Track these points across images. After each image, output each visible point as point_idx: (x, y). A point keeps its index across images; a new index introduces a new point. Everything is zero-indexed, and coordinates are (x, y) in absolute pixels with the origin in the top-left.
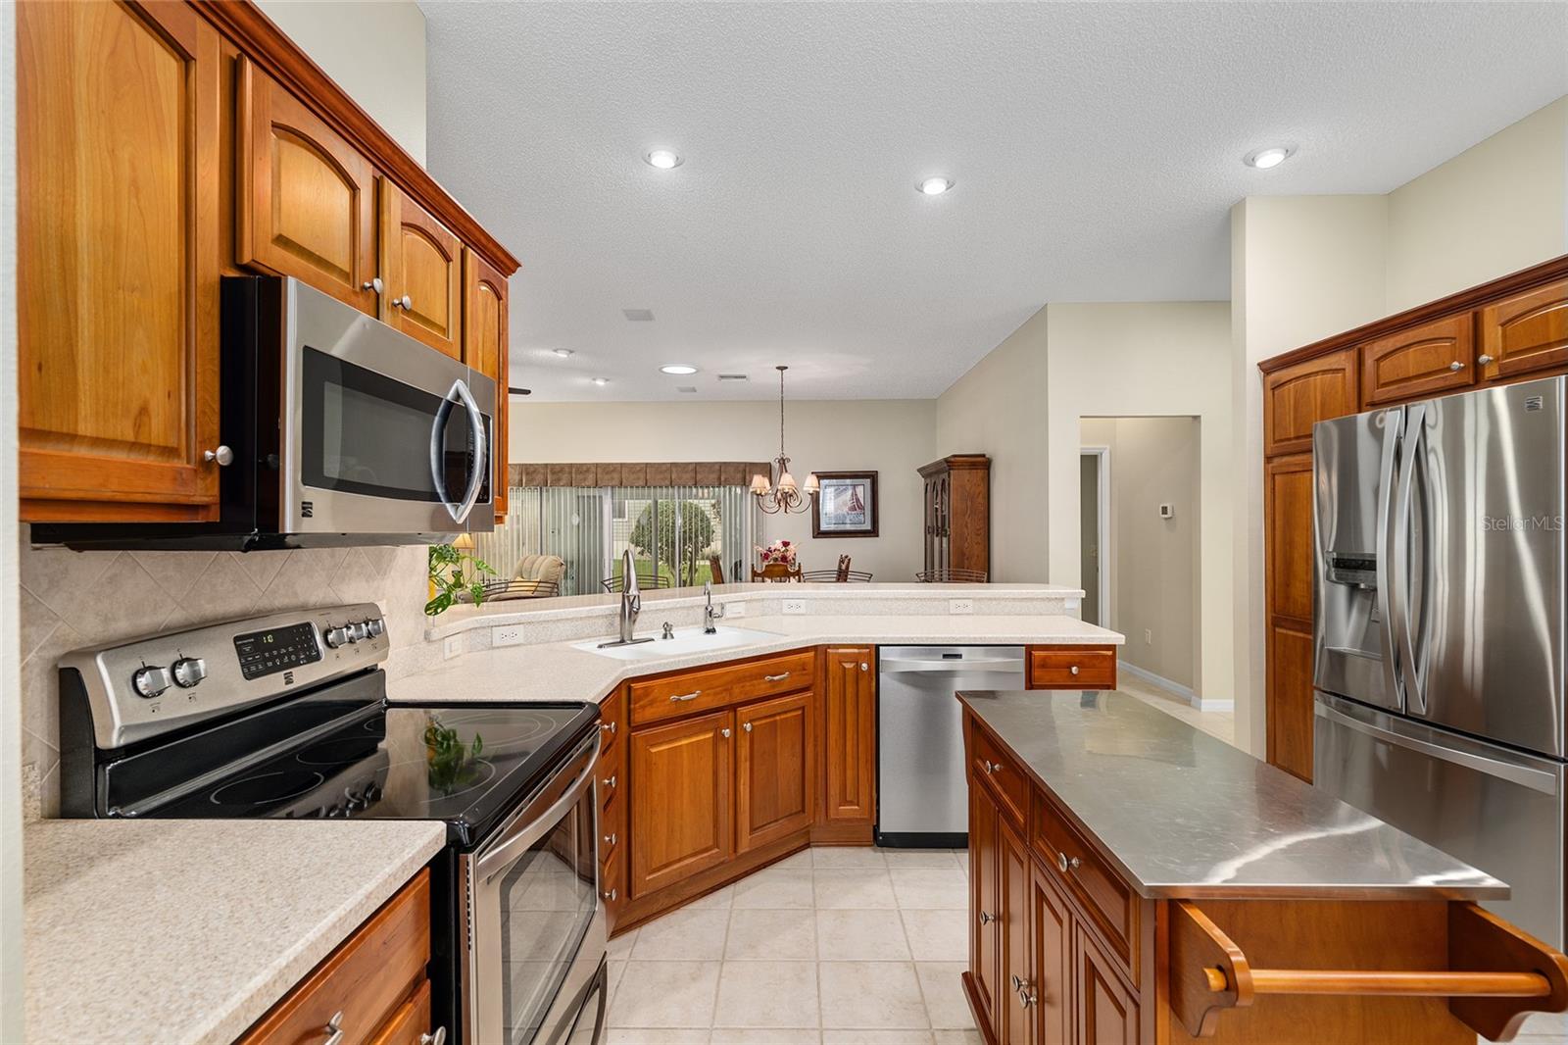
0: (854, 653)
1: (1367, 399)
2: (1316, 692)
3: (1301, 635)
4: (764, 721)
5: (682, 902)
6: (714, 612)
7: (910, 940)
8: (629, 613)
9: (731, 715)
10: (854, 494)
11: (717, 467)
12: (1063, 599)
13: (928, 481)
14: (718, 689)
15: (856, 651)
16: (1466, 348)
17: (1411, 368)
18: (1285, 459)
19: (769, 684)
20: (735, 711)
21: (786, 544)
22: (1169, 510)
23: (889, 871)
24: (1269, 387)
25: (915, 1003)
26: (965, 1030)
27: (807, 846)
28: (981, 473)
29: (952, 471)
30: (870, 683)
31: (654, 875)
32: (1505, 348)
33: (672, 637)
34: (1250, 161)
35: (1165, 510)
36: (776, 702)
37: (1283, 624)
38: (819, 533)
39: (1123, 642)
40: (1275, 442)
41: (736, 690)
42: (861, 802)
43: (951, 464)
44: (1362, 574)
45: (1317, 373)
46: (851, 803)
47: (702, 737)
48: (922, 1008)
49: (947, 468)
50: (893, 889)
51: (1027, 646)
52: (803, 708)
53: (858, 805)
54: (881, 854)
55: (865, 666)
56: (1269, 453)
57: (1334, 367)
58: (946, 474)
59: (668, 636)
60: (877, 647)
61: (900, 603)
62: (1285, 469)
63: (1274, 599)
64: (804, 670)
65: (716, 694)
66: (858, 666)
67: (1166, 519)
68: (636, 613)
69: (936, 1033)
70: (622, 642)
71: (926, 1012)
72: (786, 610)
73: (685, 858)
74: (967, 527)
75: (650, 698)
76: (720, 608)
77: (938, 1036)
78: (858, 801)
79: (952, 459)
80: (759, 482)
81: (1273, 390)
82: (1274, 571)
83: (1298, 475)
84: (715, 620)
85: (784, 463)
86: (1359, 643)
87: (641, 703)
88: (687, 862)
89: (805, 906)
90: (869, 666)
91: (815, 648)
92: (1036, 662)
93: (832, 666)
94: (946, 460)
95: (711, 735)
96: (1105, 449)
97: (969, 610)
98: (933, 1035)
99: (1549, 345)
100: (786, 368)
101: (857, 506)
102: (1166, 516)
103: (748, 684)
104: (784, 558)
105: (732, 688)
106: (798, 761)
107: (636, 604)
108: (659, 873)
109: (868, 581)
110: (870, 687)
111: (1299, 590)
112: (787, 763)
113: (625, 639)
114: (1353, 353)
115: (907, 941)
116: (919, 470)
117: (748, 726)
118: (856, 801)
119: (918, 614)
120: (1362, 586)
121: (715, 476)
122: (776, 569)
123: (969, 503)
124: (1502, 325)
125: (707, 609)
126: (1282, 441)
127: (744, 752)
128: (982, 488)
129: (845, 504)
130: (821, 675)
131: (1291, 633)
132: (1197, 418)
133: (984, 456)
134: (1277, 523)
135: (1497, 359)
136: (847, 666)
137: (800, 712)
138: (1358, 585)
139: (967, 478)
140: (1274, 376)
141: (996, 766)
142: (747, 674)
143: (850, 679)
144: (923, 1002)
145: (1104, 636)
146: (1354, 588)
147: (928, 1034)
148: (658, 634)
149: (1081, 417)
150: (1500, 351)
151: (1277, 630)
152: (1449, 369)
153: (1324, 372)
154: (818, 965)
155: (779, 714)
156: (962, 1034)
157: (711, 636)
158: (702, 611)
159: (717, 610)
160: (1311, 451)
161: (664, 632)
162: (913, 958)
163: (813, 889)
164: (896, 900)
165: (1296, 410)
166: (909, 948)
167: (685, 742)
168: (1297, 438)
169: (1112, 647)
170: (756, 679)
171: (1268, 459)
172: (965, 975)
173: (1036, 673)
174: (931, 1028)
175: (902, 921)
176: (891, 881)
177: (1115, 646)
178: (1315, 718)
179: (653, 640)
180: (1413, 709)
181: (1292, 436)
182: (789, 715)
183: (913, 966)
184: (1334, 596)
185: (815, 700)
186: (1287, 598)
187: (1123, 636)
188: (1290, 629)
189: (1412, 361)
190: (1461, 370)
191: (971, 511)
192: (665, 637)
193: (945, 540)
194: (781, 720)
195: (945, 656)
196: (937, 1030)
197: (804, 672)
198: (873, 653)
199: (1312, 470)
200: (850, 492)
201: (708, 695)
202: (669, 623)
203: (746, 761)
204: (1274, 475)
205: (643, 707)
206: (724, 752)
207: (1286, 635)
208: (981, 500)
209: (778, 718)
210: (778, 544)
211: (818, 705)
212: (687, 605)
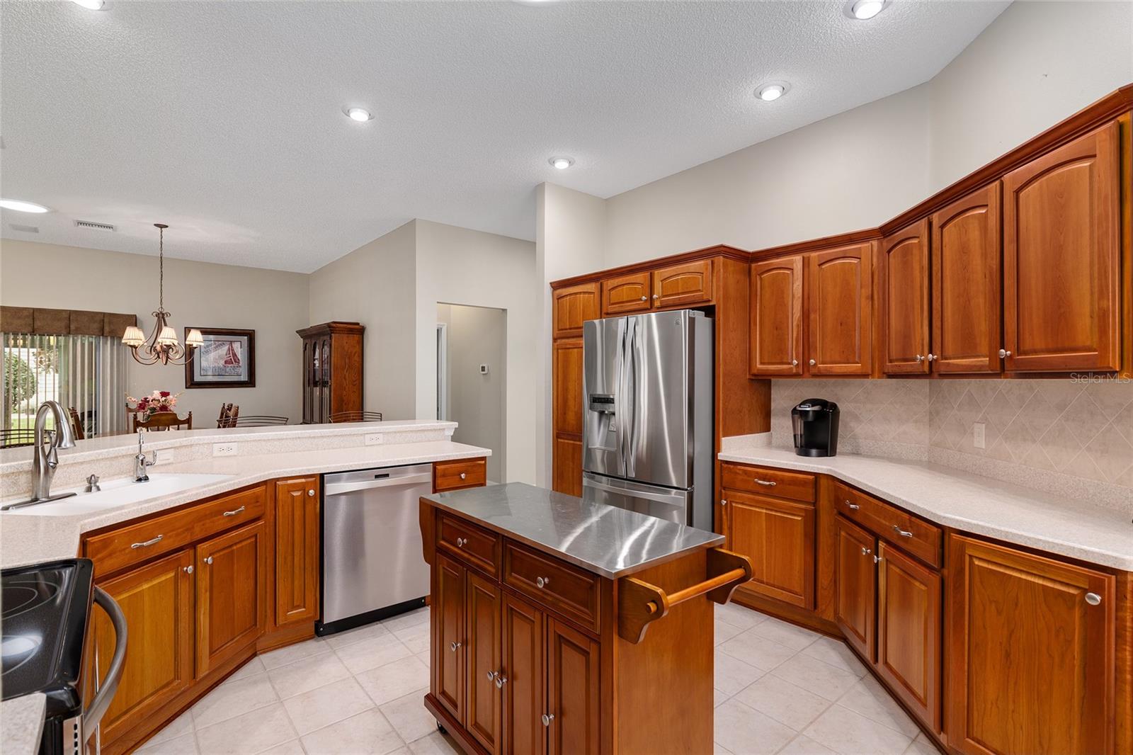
0: (302, 483)
1: (604, 311)
2: (584, 473)
3: (572, 442)
4: (221, 553)
5: (136, 744)
6: (147, 460)
7: (369, 693)
8: (43, 468)
9: (192, 552)
10: (231, 350)
11: (66, 315)
12: (444, 429)
13: (306, 341)
14: (180, 530)
15: (303, 480)
16: (648, 290)
17: (624, 297)
18: (564, 341)
19: (227, 520)
20: (195, 548)
21: (164, 394)
22: (486, 369)
23: (334, 652)
24: (555, 297)
25: (388, 734)
26: (429, 735)
27: (254, 655)
28: (356, 337)
29: (333, 335)
30: (315, 505)
31: (114, 726)
32: (662, 292)
33: (98, 489)
34: (552, 162)
35: (483, 369)
36: (234, 534)
37: (562, 436)
38: (192, 383)
39: (491, 454)
40: (559, 330)
41: (197, 529)
42: (306, 606)
43: (332, 329)
44: (607, 406)
45: (580, 293)
46: (298, 607)
47: (163, 578)
48: (394, 734)
49: (329, 332)
50: (343, 663)
51: (434, 463)
52: (256, 536)
53: (304, 607)
54: (323, 642)
55: (312, 492)
56: (555, 336)
57: (589, 291)
58: (329, 336)
59: (94, 488)
60: (322, 476)
61: (325, 439)
62: (564, 346)
63: (557, 422)
64: (257, 502)
65: (178, 535)
66: (305, 493)
67: (483, 374)
68: (54, 468)
69: (410, 745)
70: (35, 500)
71: (398, 735)
72: (216, 453)
73: (146, 698)
74: (345, 378)
75: (111, 548)
76: (151, 456)
77: (413, 747)
78: (304, 603)
79: (334, 325)
80: (132, 335)
81: (558, 299)
82: (557, 406)
83: (571, 350)
84: (147, 467)
85: (163, 318)
86: (604, 443)
87: (100, 556)
88: (146, 702)
89: (270, 701)
90: (315, 491)
91: (265, 483)
92: (438, 473)
93: (280, 496)
94: (329, 325)
95: (172, 574)
96: (444, 325)
97: (380, 441)
98: (408, 748)
99: (678, 294)
100: (167, 227)
101: (232, 359)
102: (484, 372)
103: (208, 521)
104: (164, 408)
105: (193, 527)
106: (252, 582)
107: (52, 459)
108: (119, 722)
109: (285, 424)
110: (315, 508)
111: (571, 416)
112: (242, 586)
113: (40, 496)
114: (598, 284)
115: (367, 694)
116: (297, 332)
117: (210, 560)
118: (302, 604)
119: (340, 448)
120: (606, 412)
121: (63, 324)
122: (164, 418)
123: (347, 361)
124: (662, 281)
125: (137, 457)
126: (562, 330)
127: (204, 582)
128: (357, 349)
129: (220, 357)
130: (270, 505)
131: (566, 441)
132: (504, 310)
133: (358, 324)
134: (559, 379)
135: (659, 298)
136: (295, 494)
137: (253, 539)
138: (604, 412)
139: (345, 341)
140: (559, 291)
141: (465, 541)
142: (208, 512)
143: (298, 505)
144: (394, 730)
145: (479, 451)
146: (602, 413)
147: (405, 749)
148: (80, 489)
149: (438, 302)
150: (661, 294)
151: (559, 440)
152: (641, 300)
153: (584, 293)
154: (300, 741)
155: (236, 544)
156: (428, 737)
157: (143, 484)
158: (131, 461)
159: (149, 458)
160: (582, 336)
161: (88, 485)
162: (376, 705)
163: (274, 688)
164: (348, 670)
165: (570, 313)
166: (371, 699)
167: (145, 586)
168: (570, 329)
169: (484, 458)
170: (215, 516)
171: (555, 340)
172: (427, 697)
173: (439, 481)
174: (405, 743)
175: (358, 683)
176: (339, 658)
177: (486, 457)
178: (584, 488)
179: (75, 494)
180: (629, 475)
181: (568, 327)
182: (244, 543)
183: (378, 710)
184: (592, 417)
185: (265, 526)
186: (564, 421)
187: (491, 450)
188: (566, 439)
189: (624, 293)
190: (646, 300)
191: (349, 366)
192: (89, 490)
193: (326, 390)
194: (237, 549)
195: (377, 477)
196: (410, 743)
197: (258, 504)
198: (318, 481)
199: (582, 348)
200: (226, 348)
201: (170, 537)
202: (96, 475)
203: (206, 591)
204: (558, 349)
205: (102, 560)
206: (185, 587)
207: (564, 443)
208: (356, 358)
209: (235, 547)
210: (157, 394)
211: (267, 530)
212: (111, 455)
